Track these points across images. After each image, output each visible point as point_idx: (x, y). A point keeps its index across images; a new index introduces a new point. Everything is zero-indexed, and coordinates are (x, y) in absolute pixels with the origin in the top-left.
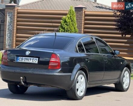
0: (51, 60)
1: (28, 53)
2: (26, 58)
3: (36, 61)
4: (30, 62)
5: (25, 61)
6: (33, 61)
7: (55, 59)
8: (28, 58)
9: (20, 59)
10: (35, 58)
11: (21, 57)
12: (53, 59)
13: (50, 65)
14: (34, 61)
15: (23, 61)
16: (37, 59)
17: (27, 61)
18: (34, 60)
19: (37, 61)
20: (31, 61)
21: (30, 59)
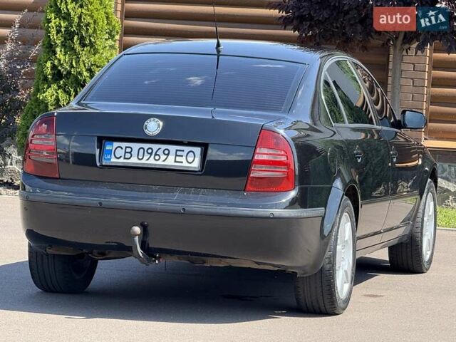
2: (146, 146)
3: (190, 159)
4: (166, 163)
5: (143, 161)
6: (178, 159)
7: (271, 152)
8: (155, 147)
9: (120, 152)
10: (187, 149)
11: (124, 145)
12: (265, 151)
14: (183, 159)
15: (134, 160)
16: (198, 150)
17: (152, 162)
18: (185, 154)
19: (198, 160)
20: (170, 162)
21: (166, 152)
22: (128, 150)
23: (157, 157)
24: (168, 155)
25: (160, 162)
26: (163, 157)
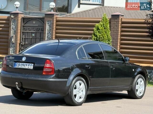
0: (45, 66)
1: (24, 59)
2: (23, 63)
3: (31, 67)
4: (26, 67)
5: (22, 67)
6: (29, 67)
7: (50, 65)
8: (24, 64)
11: (18, 63)
12: (48, 65)
13: (44, 70)
15: (20, 67)
16: (33, 64)
18: (30, 65)
19: (33, 67)
22: (19, 64)
23: (24, 66)
24: (27, 66)
25: (25, 67)
26: (26, 66)
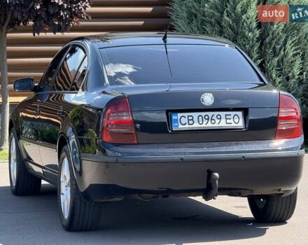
0: (280, 116)
2: (203, 114)
3: (236, 121)
5: (204, 125)
6: (228, 121)
8: (210, 114)
9: (184, 120)
10: (233, 113)
11: (186, 114)
14: (231, 121)
15: (196, 125)
16: (240, 114)
17: (210, 125)
18: (232, 117)
19: (241, 121)
20: (223, 124)
21: (219, 117)
22: (190, 118)
23: (213, 122)
24: (220, 119)
25: (216, 125)
26: (217, 121)
